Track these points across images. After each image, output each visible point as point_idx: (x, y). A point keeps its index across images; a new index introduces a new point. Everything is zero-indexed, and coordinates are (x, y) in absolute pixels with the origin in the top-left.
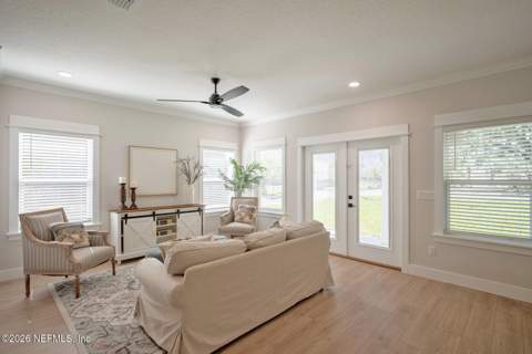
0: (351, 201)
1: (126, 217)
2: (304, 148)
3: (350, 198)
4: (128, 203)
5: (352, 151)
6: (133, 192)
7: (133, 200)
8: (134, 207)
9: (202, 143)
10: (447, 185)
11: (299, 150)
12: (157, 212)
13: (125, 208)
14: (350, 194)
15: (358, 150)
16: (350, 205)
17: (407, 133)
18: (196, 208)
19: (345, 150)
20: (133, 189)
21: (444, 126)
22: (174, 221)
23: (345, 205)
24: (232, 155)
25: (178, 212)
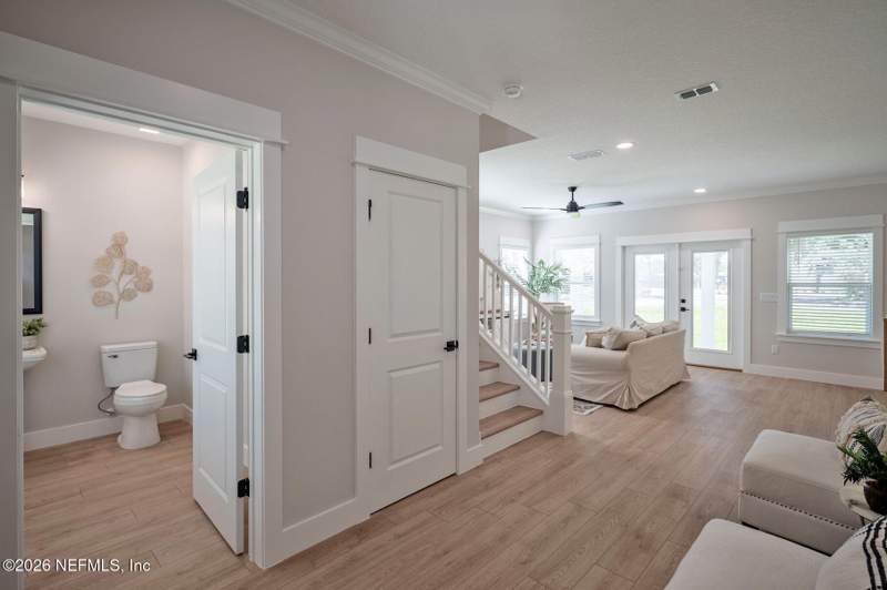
0: (683, 305)
2: (624, 248)
3: (683, 301)
5: (686, 253)
9: (503, 241)
10: (789, 287)
11: (619, 251)
14: (683, 298)
15: (693, 252)
16: (683, 309)
17: (750, 237)
19: (677, 252)
21: (788, 233)
23: (677, 309)
24: (525, 254)
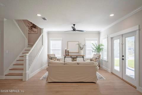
1: (65, 57)
2: (112, 38)
4: (67, 54)
6: (68, 52)
7: (68, 53)
8: (68, 55)
9: (86, 39)
12: (72, 56)
13: (66, 55)
14: (123, 55)
15: (125, 37)
16: (123, 59)
18: (82, 56)
20: (68, 51)
22: (76, 59)
23: (121, 59)
25: (77, 57)
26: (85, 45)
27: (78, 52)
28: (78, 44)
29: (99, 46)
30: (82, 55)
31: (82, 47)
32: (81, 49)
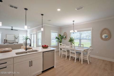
6: (7, 40)
13: (5, 42)
25: (13, 43)
26: (18, 37)
27: (14, 40)
28: (14, 36)
29: (27, 37)
30: (17, 42)
31: (17, 37)
32: (16, 39)
